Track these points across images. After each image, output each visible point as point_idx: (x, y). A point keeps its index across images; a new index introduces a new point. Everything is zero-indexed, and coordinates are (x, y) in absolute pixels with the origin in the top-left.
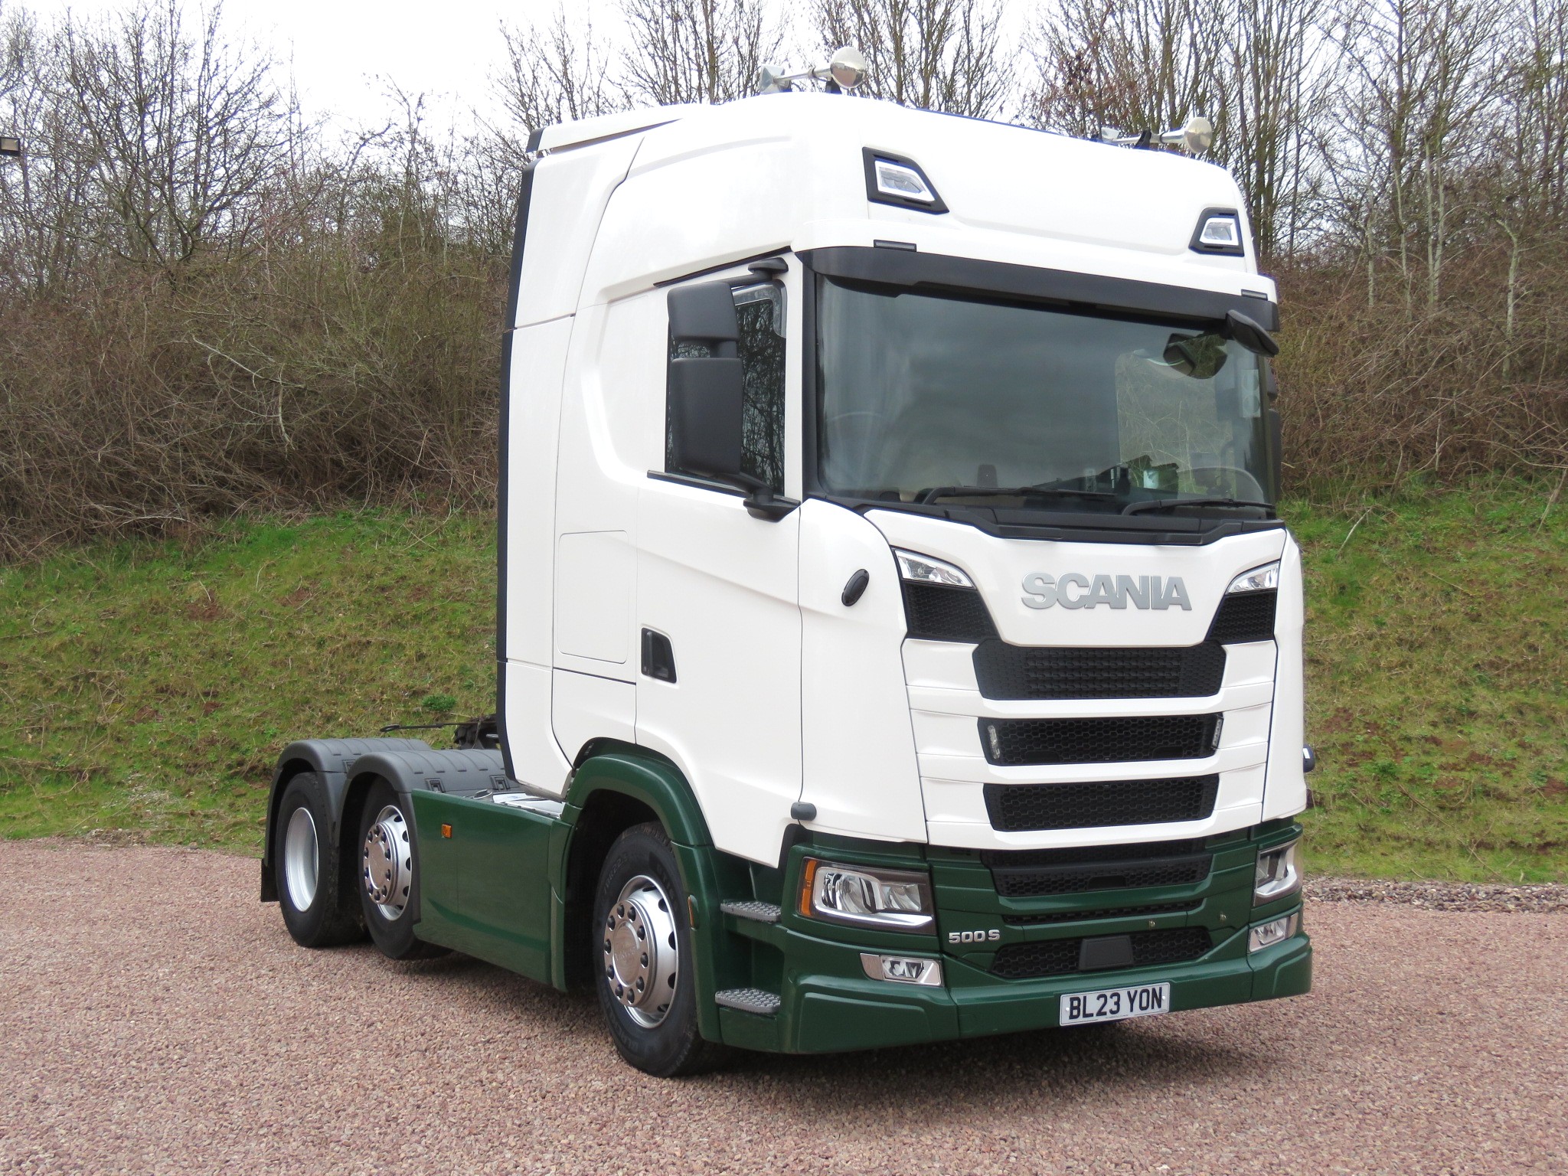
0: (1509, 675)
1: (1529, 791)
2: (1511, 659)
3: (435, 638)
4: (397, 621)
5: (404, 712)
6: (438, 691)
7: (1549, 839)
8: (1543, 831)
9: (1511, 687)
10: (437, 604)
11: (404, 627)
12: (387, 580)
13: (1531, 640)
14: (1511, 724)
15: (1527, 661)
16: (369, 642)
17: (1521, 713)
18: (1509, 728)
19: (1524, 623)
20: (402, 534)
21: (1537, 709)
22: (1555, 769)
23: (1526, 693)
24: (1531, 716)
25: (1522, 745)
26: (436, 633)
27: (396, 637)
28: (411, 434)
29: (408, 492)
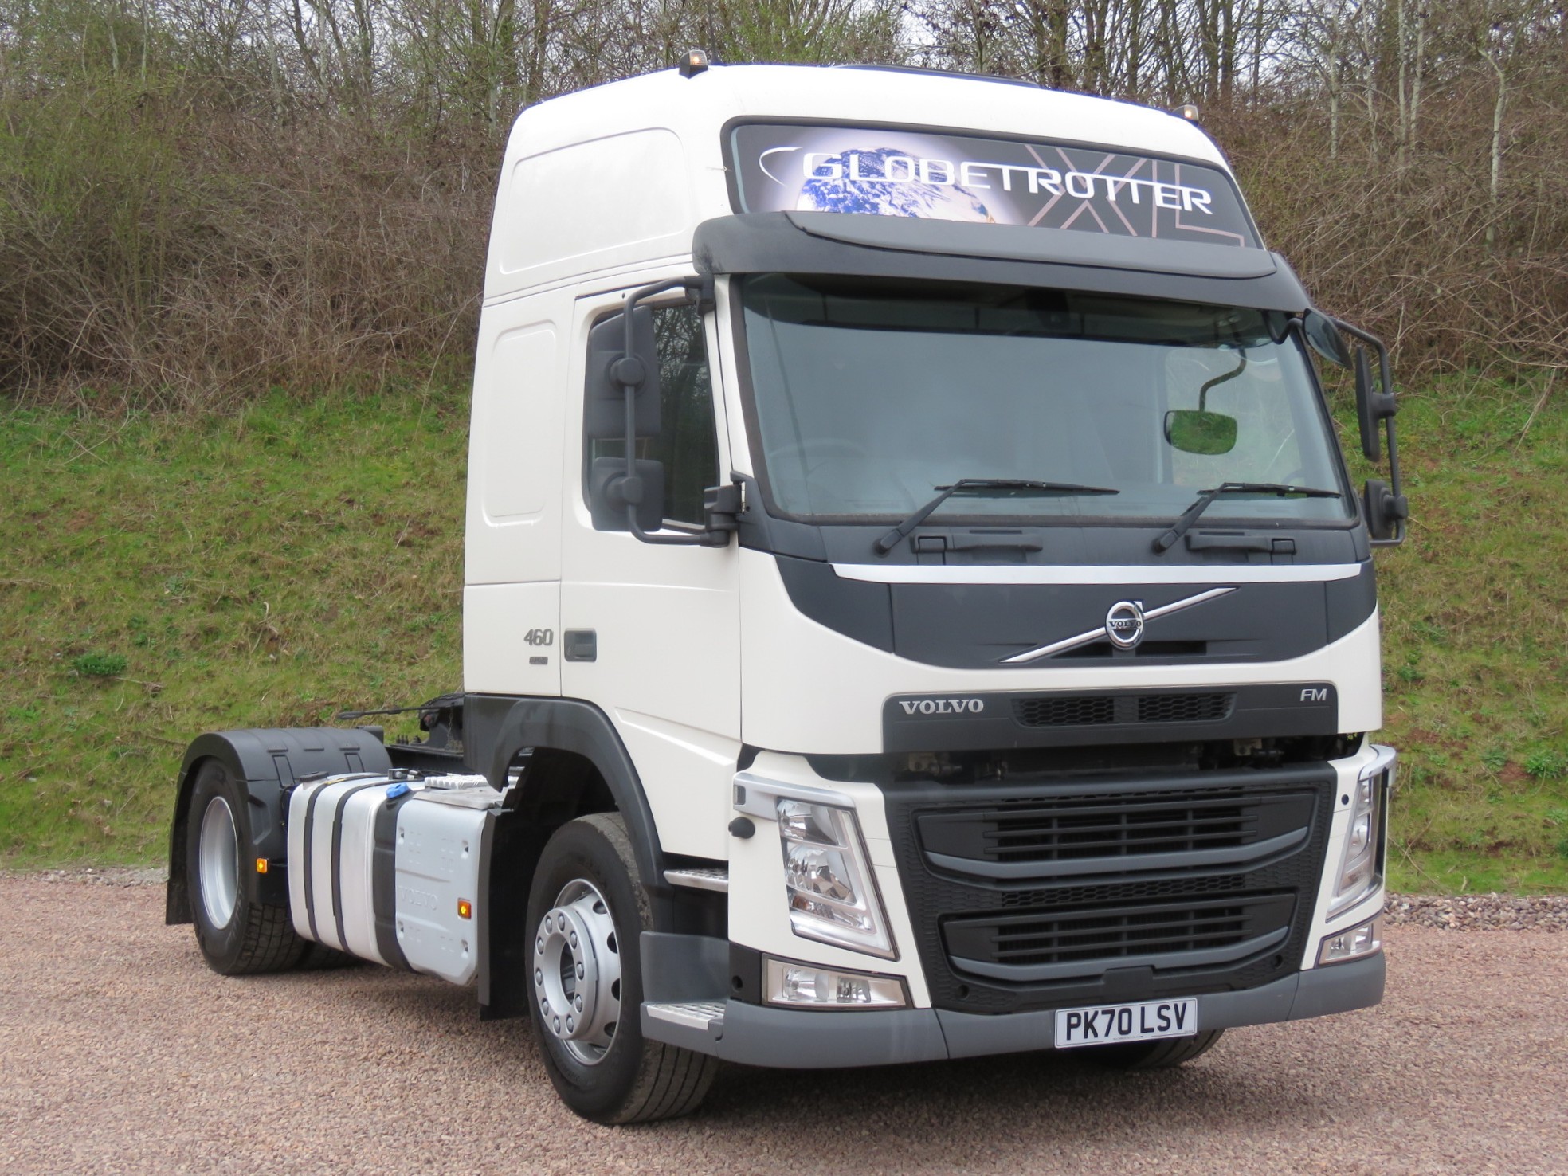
0: (1467, 631)
1: (1482, 778)
2: (1471, 611)
3: (99, 580)
4: (51, 557)
5: (55, 676)
6: (100, 649)
7: (1501, 838)
8: (1495, 828)
9: (1468, 646)
10: (104, 535)
11: (59, 566)
12: (40, 504)
13: (1498, 585)
14: (1465, 693)
15: (1492, 614)
16: (13, 585)
17: (1479, 679)
18: (1463, 697)
19: (1491, 565)
20: (63, 444)
21: (1498, 674)
22: (1517, 750)
23: (1487, 654)
24: (1489, 682)
25: (1477, 719)
26: (101, 574)
27: (48, 577)
28: (76, 311)
29: (72, 387)
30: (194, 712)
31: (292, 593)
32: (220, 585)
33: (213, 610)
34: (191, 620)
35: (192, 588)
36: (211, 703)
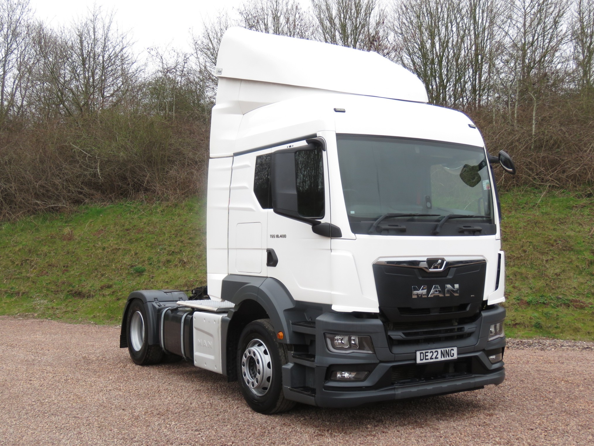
0: (514, 261)
1: (513, 304)
2: (516, 255)
3: (141, 247)
4: (131, 241)
5: (127, 273)
6: (140, 266)
7: (517, 322)
8: (515, 319)
9: (514, 266)
10: (144, 235)
11: (132, 243)
12: (129, 227)
13: (524, 248)
14: (511, 279)
15: (522, 256)
16: (119, 248)
17: (516, 275)
18: (510, 281)
19: (523, 242)
20: (138, 211)
21: (521, 274)
22: (525, 296)
23: (519, 268)
24: (518, 277)
25: (514, 287)
26: (142, 245)
27: (129, 246)
28: (144, 176)
29: (142, 195)
30: (162, 283)
31: (191, 251)
32: (172, 248)
33: (170, 255)
34: (164, 258)
35: (165, 249)
36: (166, 280)
